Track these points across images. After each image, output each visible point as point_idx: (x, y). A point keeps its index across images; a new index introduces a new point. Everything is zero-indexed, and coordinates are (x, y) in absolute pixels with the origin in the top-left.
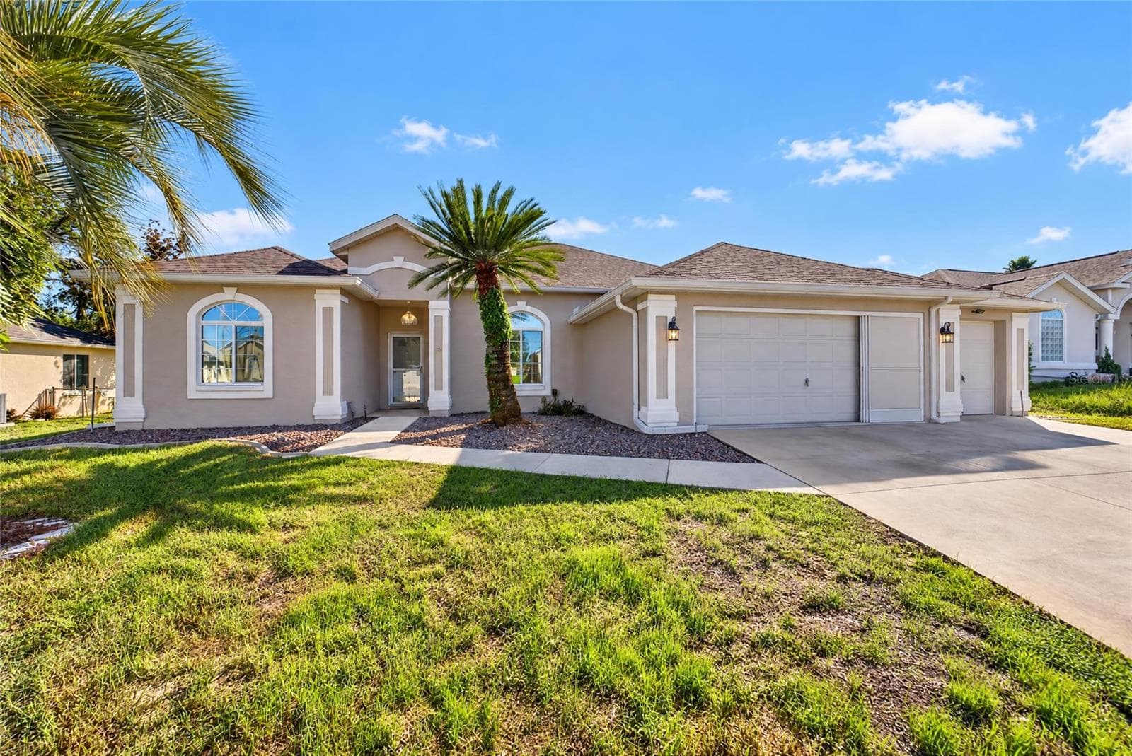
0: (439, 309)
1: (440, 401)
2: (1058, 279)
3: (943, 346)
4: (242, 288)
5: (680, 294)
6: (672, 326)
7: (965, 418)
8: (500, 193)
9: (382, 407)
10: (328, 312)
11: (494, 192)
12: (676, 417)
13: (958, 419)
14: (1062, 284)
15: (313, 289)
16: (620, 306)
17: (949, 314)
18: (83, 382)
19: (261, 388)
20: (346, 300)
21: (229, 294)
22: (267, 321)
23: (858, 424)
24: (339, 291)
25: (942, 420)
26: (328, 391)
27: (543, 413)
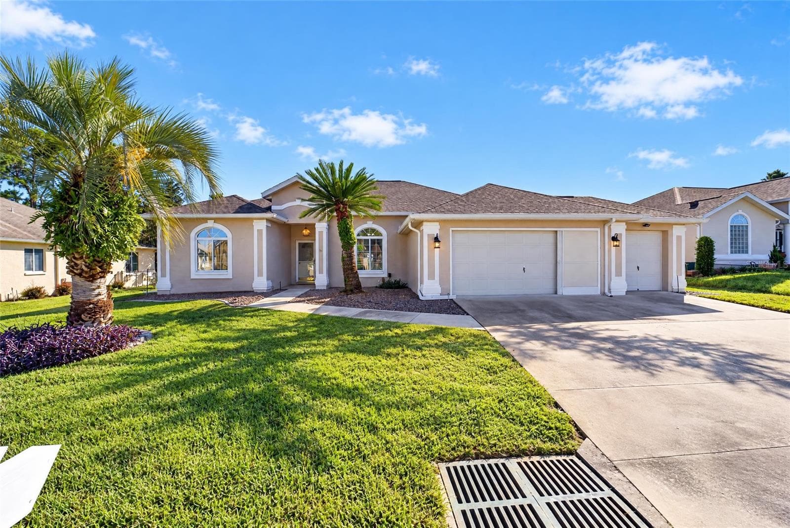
0: (321, 227)
1: (321, 281)
2: (743, 196)
3: (613, 249)
4: (216, 220)
5: (441, 221)
6: (436, 239)
7: (628, 293)
8: (345, 167)
9: (292, 283)
10: (260, 231)
11: (341, 165)
12: (440, 290)
13: (624, 294)
14: (746, 199)
15: (252, 219)
16: (410, 228)
17: (619, 229)
18: (135, 269)
19: (226, 273)
20: (270, 225)
21: (210, 224)
22: (229, 238)
23: (556, 295)
24: (265, 221)
25: (613, 294)
26: (260, 274)
27: (381, 287)
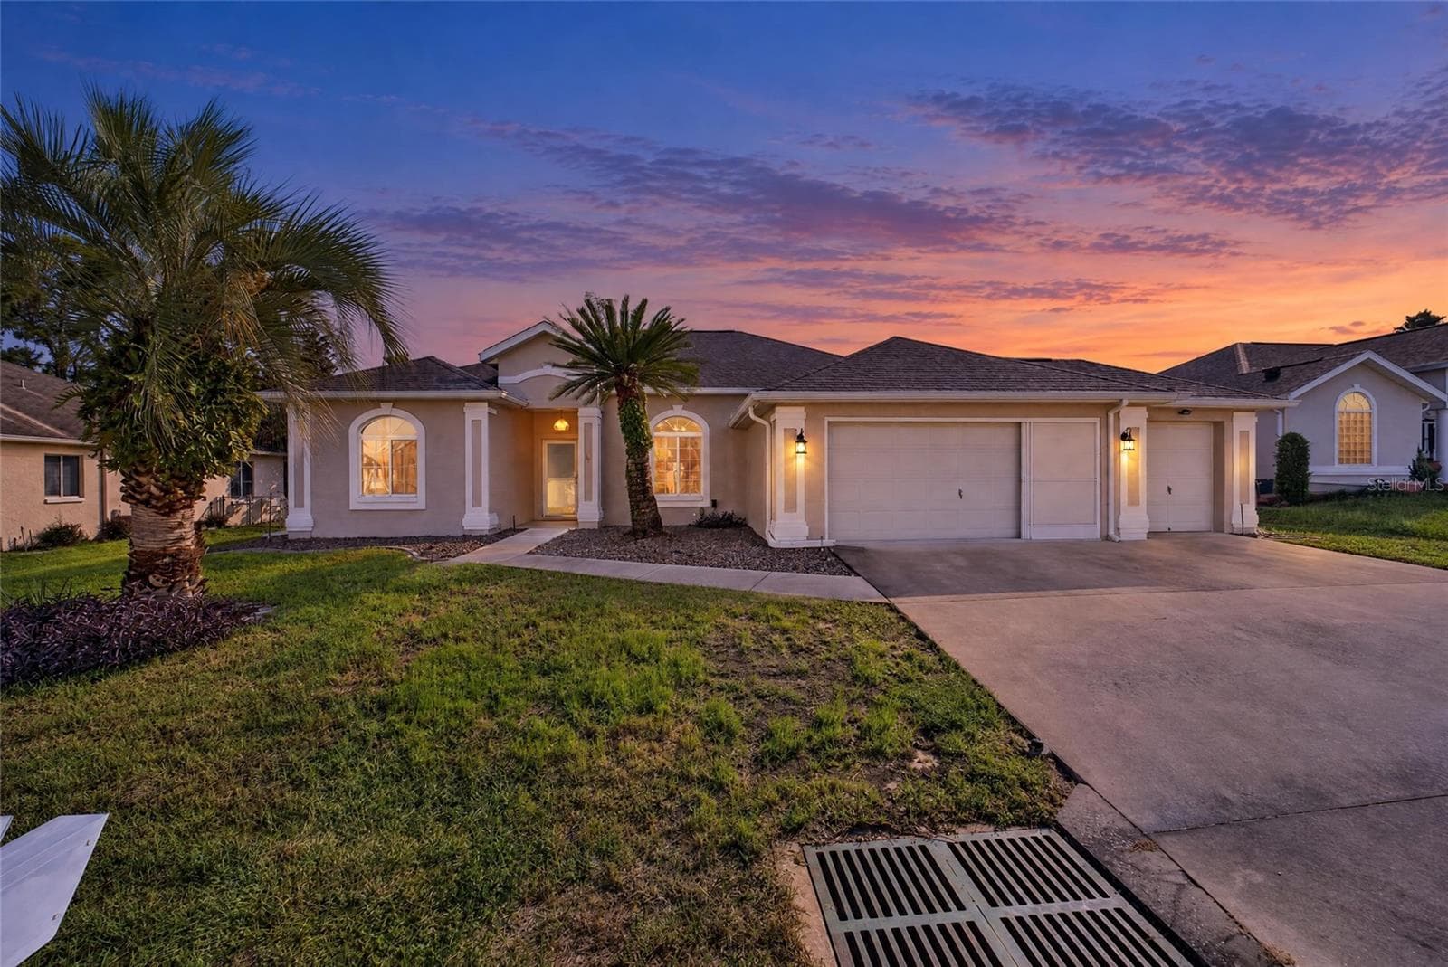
0: (588, 416)
1: (589, 514)
2: (1362, 359)
3: (1124, 455)
4: (395, 402)
5: (808, 405)
6: (800, 439)
7: (1151, 535)
8: (632, 307)
9: (536, 518)
10: (476, 424)
11: (625, 303)
12: (806, 531)
13: (1144, 537)
14: (1367, 365)
15: (463, 402)
16: (752, 416)
17: (1134, 419)
18: (248, 492)
19: (415, 500)
20: (495, 412)
21: (386, 409)
22: (420, 435)
23: (1018, 540)
24: (486, 404)
25: (1123, 538)
26: (477, 502)
27: (699, 526)
